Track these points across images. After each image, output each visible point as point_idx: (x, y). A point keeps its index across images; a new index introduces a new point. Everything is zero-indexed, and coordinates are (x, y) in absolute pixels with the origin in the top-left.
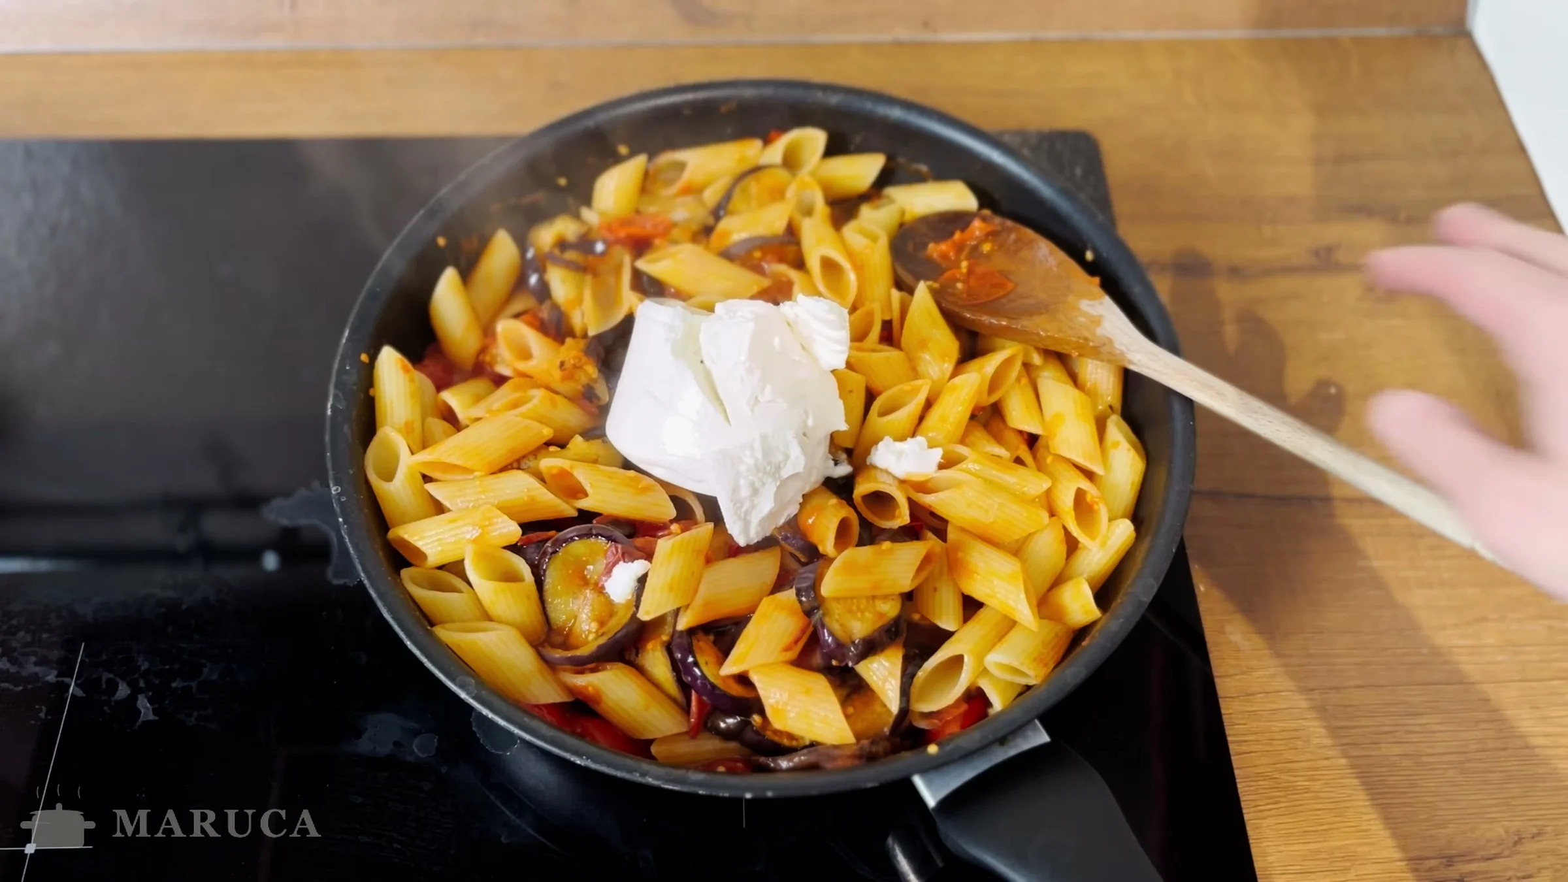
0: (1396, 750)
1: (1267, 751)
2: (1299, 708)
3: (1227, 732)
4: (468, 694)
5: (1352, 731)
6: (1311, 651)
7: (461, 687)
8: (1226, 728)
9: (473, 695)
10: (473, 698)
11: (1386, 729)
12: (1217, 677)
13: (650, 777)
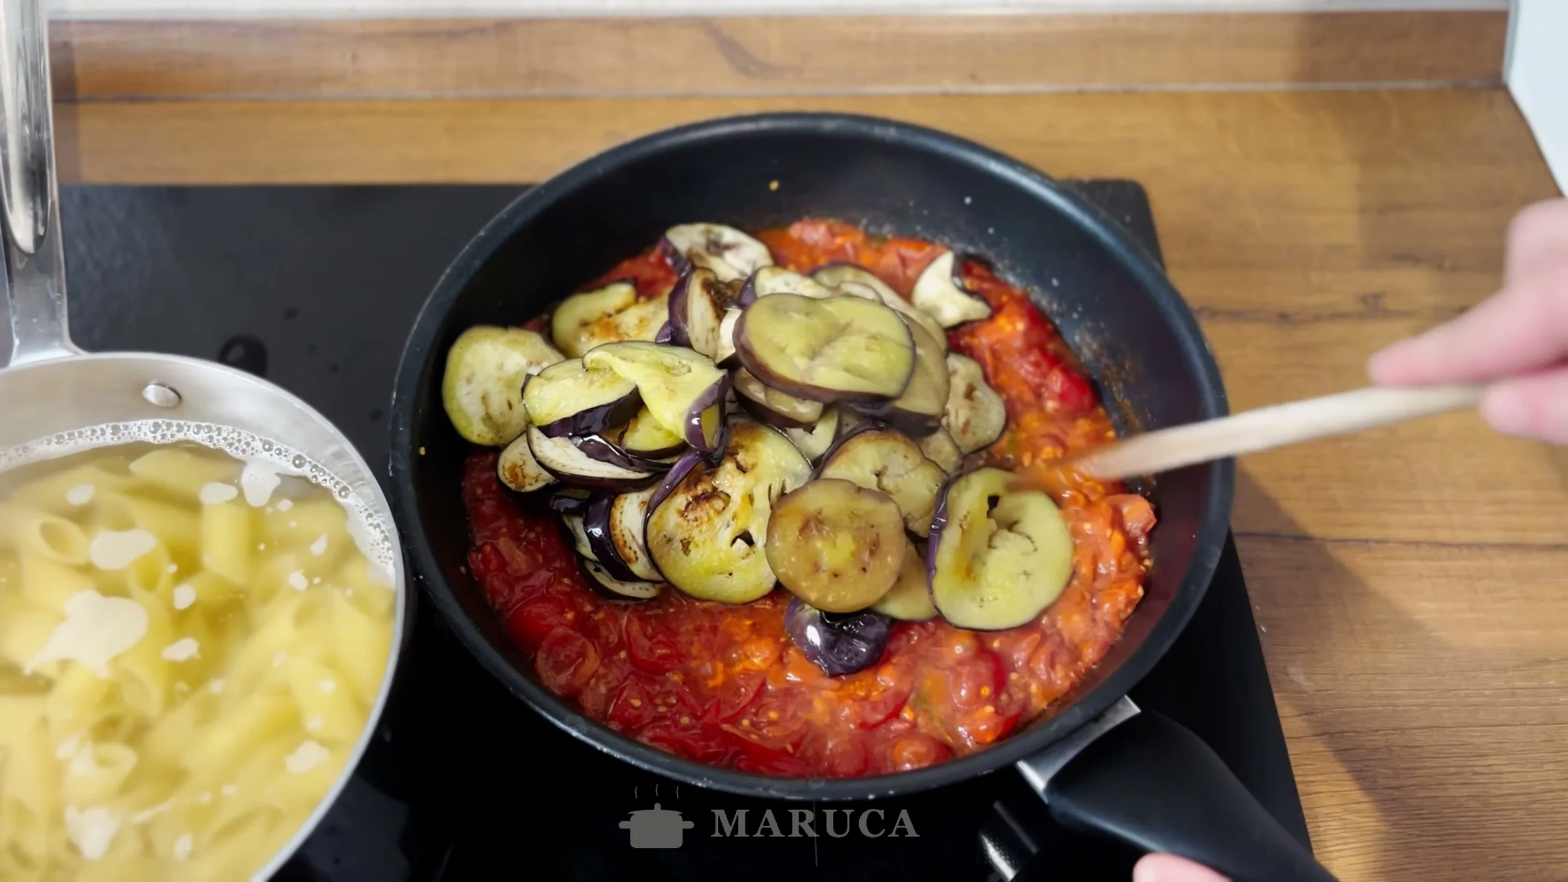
0: (1465, 791)
1: (1335, 792)
2: (1365, 749)
3: (1295, 772)
4: (579, 731)
5: (1419, 772)
6: (1374, 692)
7: (571, 725)
8: (1293, 768)
9: (585, 731)
10: (585, 735)
11: (1453, 770)
12: (1283, 717)
13: (773, 790)
